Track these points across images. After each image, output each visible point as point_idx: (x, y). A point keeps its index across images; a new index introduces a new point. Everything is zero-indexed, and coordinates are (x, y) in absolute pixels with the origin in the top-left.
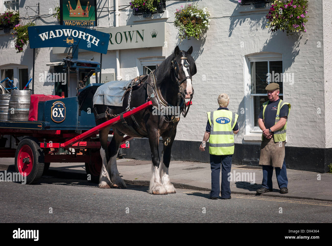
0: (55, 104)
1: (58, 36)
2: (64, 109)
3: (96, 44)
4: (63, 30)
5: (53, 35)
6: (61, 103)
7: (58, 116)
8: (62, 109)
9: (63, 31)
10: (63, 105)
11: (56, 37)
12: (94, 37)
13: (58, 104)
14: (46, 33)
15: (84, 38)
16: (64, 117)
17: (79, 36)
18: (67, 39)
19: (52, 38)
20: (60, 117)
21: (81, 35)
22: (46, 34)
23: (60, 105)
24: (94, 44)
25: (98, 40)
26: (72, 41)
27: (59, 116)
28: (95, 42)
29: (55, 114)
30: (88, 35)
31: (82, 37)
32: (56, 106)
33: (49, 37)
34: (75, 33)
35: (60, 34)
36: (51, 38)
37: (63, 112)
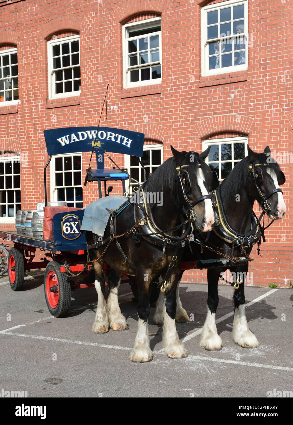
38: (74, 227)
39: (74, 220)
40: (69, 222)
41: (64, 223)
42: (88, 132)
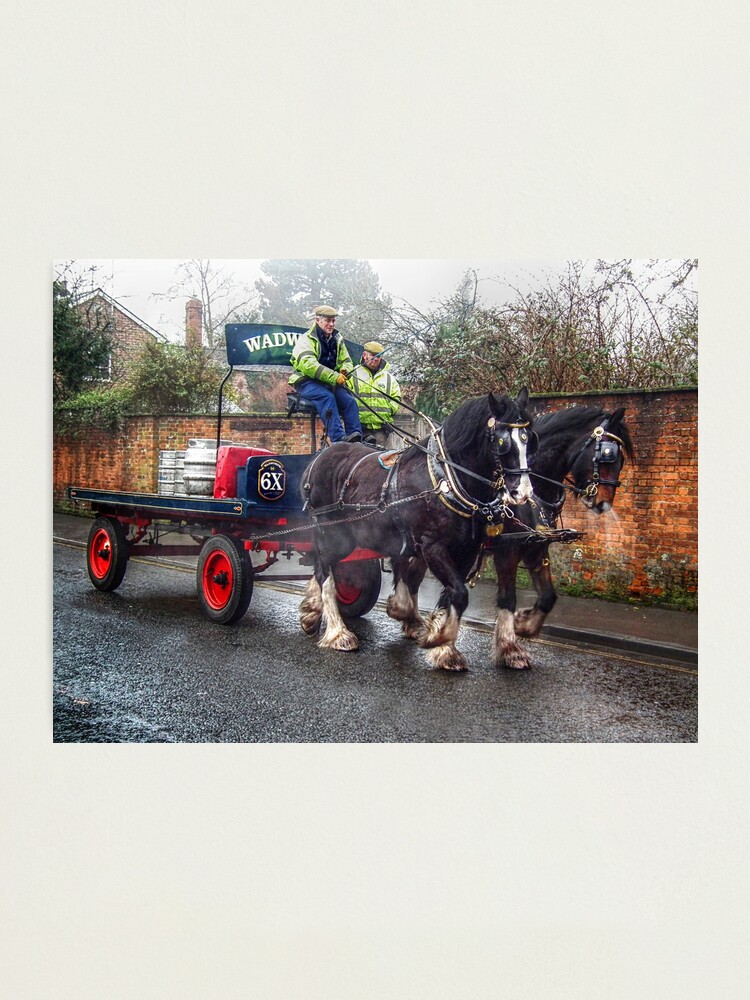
38: (276, 480)
39: (277, 470)
40: (270, 472)
41: (262, 473)
42: (288, 334)
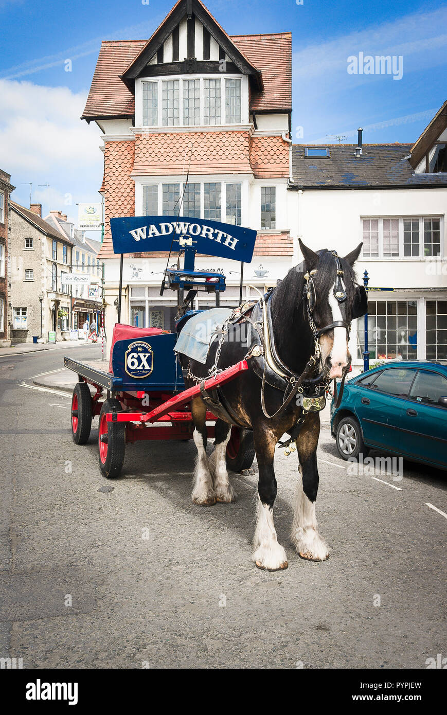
0: (132, 347)
1: (164, 233)
2: (149, 354)
3: (233, 247)
4: (173, 223)
5: (156, 231)
6: (143, 345)
7: (138, 366)
8: (146, 354)
9: (173, 225)
10: (147, 347)
11: (161, 234)
12: (228, 235)
13: (138, 346)
14: (143, 228)
15: (211, 237)
16: (150, 368)
17: (201, 233)
18: (181, 239)
19: (153, 236)
20: (142, 368)
21: (204, 232)
22: (142, 230)
23: (143, 347)
24: (228, 246)
25: (236, 241)
26: (189, 242)
27: (140, 368)
28: (230, 244)
29: (133, 364)
30: (218, 233)
31: (207, 235)
32: (134, 350)
33: (147, 234)
34: (195, 229)
35: (167, 230)
36: (151, 236)
37: (149, 360)
